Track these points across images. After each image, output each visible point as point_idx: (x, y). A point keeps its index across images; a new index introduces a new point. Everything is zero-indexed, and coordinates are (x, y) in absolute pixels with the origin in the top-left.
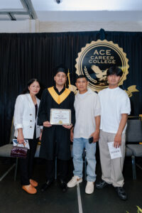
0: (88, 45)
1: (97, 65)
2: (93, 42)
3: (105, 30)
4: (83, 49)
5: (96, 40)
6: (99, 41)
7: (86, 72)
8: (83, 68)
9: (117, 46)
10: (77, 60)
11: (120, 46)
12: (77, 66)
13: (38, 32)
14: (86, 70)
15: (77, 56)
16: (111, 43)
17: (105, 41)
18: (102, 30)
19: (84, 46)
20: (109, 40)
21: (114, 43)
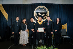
0: (37, 7)
1: (40, 13)
2: (39, 7)
3: (42, 3)
4: (36, 9)
5: (40, 6)
6: (41, 6)
7: (37, 15)
8: (36, 14)
9: (46, 7)
10: (34, 12)
11: (47, 8)
12: (34, 13)
13: (23, 4)
14: (37, 14)
15: (34, 11)
16: (44, 7)
17: (42, 6)
18: (41, 3)
19: (36, 8)
20: (43, 6)
21: (45, 7)
